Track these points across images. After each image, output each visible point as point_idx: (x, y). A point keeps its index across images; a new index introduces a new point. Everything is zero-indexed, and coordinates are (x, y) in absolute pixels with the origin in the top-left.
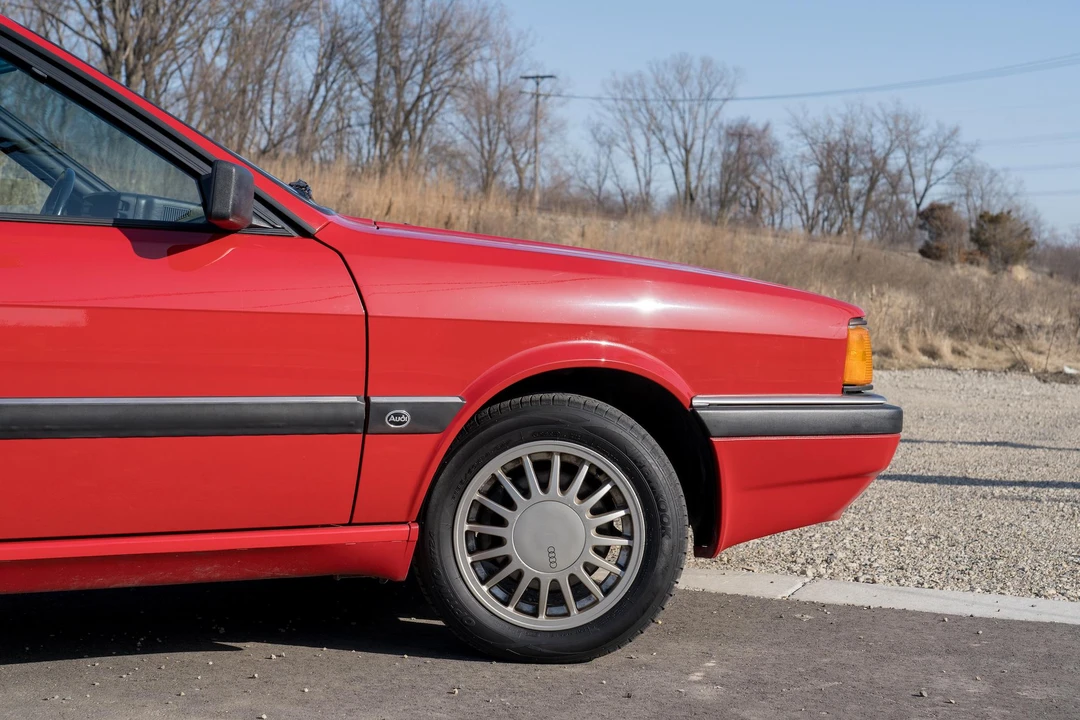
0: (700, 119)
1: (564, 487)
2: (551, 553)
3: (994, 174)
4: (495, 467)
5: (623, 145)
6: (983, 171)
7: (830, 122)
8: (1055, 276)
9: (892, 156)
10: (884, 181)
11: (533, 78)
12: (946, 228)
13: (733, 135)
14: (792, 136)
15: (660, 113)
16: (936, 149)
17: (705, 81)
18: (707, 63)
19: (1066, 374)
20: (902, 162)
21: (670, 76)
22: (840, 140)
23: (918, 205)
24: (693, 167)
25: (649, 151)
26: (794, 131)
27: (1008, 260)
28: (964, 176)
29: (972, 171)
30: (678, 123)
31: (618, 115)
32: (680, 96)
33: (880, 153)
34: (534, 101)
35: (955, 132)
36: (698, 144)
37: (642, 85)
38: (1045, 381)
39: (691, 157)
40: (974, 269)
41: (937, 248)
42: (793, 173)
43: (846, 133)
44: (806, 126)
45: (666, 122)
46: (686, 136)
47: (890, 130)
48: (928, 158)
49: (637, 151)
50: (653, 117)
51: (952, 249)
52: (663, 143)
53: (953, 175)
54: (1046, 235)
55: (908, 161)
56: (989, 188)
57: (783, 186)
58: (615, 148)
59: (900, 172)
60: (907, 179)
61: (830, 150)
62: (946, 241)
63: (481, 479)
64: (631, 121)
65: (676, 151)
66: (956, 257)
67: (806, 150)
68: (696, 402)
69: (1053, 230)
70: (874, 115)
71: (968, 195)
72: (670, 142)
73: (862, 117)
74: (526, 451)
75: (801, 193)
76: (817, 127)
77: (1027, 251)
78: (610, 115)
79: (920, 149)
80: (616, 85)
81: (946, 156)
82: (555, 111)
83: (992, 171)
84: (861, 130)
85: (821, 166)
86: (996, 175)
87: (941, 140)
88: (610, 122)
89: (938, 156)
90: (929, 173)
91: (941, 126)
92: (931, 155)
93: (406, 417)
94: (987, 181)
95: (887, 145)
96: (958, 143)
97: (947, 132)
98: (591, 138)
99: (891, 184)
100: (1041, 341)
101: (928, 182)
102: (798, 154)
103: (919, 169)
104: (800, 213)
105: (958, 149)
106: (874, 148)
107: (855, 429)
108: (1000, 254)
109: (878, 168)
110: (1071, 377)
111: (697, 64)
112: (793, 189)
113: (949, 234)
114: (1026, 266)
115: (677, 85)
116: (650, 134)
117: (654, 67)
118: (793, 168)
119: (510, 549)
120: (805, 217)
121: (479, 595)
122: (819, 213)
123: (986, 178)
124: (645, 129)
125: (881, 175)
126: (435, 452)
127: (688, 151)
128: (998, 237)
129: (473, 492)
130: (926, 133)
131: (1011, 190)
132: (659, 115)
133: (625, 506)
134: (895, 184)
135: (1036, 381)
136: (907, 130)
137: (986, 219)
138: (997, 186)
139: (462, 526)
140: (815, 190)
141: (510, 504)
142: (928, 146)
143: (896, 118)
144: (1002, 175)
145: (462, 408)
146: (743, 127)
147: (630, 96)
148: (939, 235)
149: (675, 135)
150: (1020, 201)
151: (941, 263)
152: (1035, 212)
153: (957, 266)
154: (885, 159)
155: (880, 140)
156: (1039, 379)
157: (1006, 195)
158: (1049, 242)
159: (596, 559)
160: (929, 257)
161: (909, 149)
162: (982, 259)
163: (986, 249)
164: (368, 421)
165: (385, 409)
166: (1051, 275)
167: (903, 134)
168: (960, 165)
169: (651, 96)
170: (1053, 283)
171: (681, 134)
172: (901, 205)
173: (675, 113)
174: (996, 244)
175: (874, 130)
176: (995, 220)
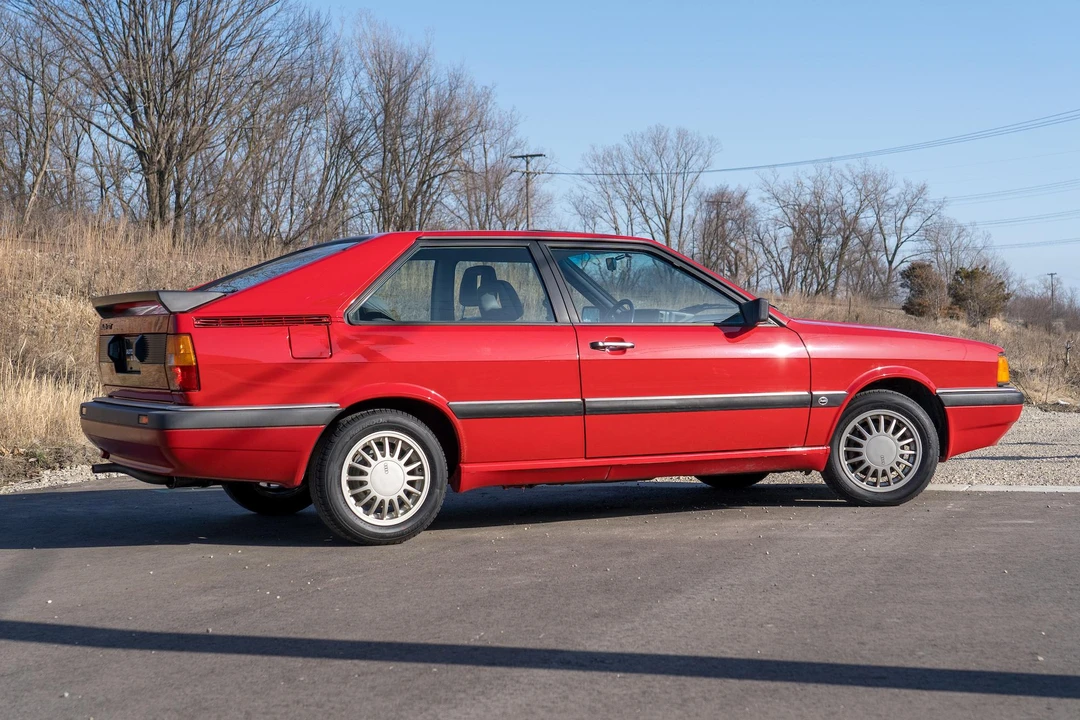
0: (679, 188)
1: (886, 430)
2: (882, 458)
3: (962, 229)
4: (855, 422)
5: (605, 216)
6: (951, 227)
7: (800, 184)
8: (1030, 326)
9: (862, 215)
10: (856, 241)
11: (523, 157)
12: (927, 286)
13: (713, 202)
14: (763, 200)
15: (639, 184)
16: (905, 207)
17: (681, 152)
18: (682, 135)
19: (1062, 405)
20: (873, 220)
21: (648, 148)
22: (810, 202)
23: (890, 263)
24: (672, 233)
25: (631, 220)
26: (766, 195)
27: (986, 313)
28: (932, 233)
29: (941, 228)
30: (657, 194)
31: (599, 188)
32: (658, 167)
33: (850, 213)
34: (524, 178)
35: (922, 190)
36: (677, 213)
37: (621, 158)
38: (1046, 411)
39: (670, 226)
40: (955, 323)
41: (920, 305)
42: (767, 235)
43: (817, 195)
44: (778, 189)
45: (645, 192)
46: (665, 205)
47: (860, 191)
48: (898, 216)
49: (619, 221)
50: (632, 188)
51: (933, 305)
52: (644, 213)
53: (922, 232)
54: (1014, 287)
55: (879, 220)
56: (957, 244)
57: (758, 249)
58: (598, 220)
59: (871, 231)
60: (878, 237)
61: (801, 212)
62: (928, 298)
63: (849, 428)
64: (611, 192)
65: (656, 219)
66: (937, 312)
67: (778, 212)
68: (938, 391)
69: (1021, 281)
70: (843, 176)
71: (937, 251)
72: (650, 211)
73: (832, 178)
74: (868, 415)
75: (775, 254)
76: (787, 190)
77: (1003, 304)
78: (591, 188)
79: (890, 207)
80: (596, 159)
81: (915, 214)
82: (543, 187)
83: (959, 226)
84: (831, 191)
85: (793, 228)
86: (963, 230)
87: (909, 198)
88: (592, 194)
89: (908, 213)
90: (899, 231)
91: (908, 185)
92: (901, 214)
93: (826, 400)
94: (956, 237)
95: (858, 205)
96: (925, 201)
97: (915, 191)
98: (575, 211)
99: (863, 243)
100: (1036, 381)
101: (899, 240)
102: (771, 217)
103: (889, 228)
104: (776, 276)
105: (926, 206)
106: (844, 208)
107: (1004, 402)
108: (977, 308)
109: (850, 227)
110: (1066, 406)
111: (673, 135)
112: (767, 252)
113: (930, 291)
114: (1002, 318)
115: (655, 157)
116: (631, 205)
117: (632, 140)
118: (767, 231)
119: (864, 457)
120: (780, 278)
121: (851, 479)
122: (795, 273)
123: (954, 233)
124: (626, 200)
125: (854, 235)
126: (837, 414)
127: (668, 219)
128: (975, 291)
129: (846, 434)
130: (894, 192)
131: (979, 244)
132: (638, 186)
133: (912, 436)
134: (866, 244)
135: (1039, 411)
136: (876, 189)
137: (963, 274)
138: (965, 241)
139: (843, 448)
140: (789, 251)
141: (864, 438)
142: (897, 205)
143: (865, 179)
144: (970, 229)
145: (847, 396)
146: (722, 195)
147: (610, 169)
148: (921, 292)
149: (655, 205)
150: (988, 254)
151: (923, 319)
152: (1004, 263)
153: (939, 321)
154: (856, 218)
155: (851, 200)
156: (1041, 409)
157: (974, 248)
158: (1018, 293)
159: (901, 460)
160: (912, 313)
161: (879, 209)
162: (961, 314)
163: (964, 303)
164: (812, 402)
165: (819, 396)
166: (1026, 325)
167: (872, 194)
168: (929, 222)
169: (630, 169)
170: (1029, 333)
171: (660, 204)
172: (874, 262)
173: (654, 183)
174: (972, 298)
175: (844, 191)
176: (971, 275)
